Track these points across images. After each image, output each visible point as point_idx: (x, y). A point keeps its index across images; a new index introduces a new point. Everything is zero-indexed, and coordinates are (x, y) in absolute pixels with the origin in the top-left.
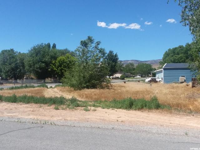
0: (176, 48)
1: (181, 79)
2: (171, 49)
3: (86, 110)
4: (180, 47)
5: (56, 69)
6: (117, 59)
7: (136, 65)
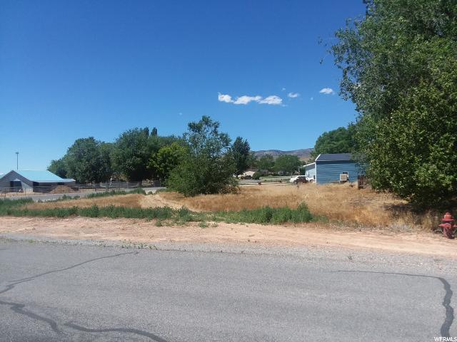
0: (334, 132)
1: (342, 177)
2: (328, 132)
3: (203, 226)
4: (341, 129)
5: (158, 166)
6: (248, 149)
7: (275, 158)
